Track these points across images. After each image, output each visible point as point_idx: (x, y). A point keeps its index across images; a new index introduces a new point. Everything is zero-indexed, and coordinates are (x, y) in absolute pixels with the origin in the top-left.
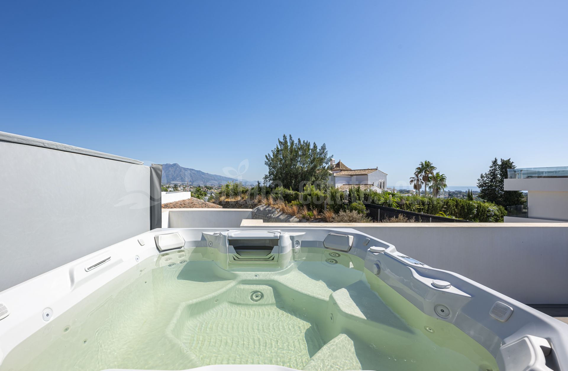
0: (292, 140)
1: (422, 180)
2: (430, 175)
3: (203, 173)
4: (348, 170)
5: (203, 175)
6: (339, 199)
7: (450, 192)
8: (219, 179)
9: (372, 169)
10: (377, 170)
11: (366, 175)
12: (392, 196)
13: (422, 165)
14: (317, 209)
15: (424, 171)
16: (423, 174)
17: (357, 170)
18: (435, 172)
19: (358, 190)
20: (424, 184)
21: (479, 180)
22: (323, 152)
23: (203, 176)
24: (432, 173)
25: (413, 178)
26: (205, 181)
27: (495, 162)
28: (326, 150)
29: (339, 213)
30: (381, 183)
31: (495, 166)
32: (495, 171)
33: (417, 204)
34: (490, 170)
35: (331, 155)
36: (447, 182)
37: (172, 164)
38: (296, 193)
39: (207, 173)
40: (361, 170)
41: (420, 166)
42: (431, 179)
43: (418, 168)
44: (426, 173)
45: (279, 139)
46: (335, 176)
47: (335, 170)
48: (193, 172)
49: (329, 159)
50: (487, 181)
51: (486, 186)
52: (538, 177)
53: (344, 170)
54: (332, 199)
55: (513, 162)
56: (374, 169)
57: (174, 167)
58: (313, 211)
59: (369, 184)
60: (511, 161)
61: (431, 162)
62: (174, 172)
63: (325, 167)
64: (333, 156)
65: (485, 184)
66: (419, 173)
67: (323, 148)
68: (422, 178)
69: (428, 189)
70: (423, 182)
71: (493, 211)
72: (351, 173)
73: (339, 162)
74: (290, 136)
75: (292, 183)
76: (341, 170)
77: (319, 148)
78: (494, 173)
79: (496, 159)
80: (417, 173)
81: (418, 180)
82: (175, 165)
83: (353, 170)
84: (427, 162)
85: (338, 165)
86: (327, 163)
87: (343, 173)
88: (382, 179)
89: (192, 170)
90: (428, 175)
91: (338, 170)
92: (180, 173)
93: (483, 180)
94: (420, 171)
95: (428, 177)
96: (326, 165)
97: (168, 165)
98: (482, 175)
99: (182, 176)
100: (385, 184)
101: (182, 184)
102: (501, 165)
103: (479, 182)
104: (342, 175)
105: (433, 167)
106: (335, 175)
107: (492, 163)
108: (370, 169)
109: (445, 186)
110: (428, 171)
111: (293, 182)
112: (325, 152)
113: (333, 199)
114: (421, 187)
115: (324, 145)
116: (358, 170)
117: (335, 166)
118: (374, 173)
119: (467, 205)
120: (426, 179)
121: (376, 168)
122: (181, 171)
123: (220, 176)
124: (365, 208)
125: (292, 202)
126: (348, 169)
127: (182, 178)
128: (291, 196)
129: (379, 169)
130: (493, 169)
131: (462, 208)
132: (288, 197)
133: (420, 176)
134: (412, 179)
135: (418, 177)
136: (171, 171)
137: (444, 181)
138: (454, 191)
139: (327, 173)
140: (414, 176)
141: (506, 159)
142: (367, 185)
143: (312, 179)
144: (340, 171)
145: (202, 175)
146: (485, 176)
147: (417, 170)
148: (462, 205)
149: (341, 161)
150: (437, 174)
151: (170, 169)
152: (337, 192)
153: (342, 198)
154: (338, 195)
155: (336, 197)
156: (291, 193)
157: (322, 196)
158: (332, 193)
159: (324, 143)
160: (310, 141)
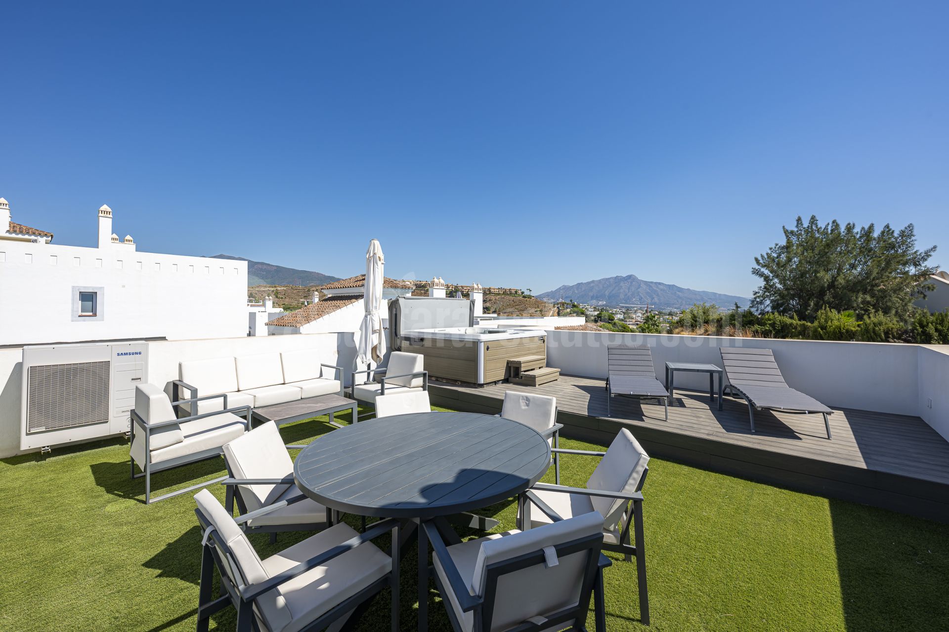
3: (680, 290)
5: (679, 291)
8: (710, 299)
22: (904, 242)
23: (680, 294)
26: (684, 302)
37: (624, 276)
38: (804, 324)
39: (688, 290)
45: (784, 227)
48: (661, 287)
54: (865, 337)
57: (629, 280)
62: (629, 289)
64: (935, 247)
67: (906, 234)
75: (810, 306)
77: (895, 233)
82: (630, 277)
86: (916, 265)
89: (660, 284)
92: (639, 290)
96: (912, 268)
97: (620, 278)
99: (641, 294)
101: (641, 308)
111: (812, 304)
112: (907, 243)
113: (868, 337)
115: (909, 227)
122: (639, 287)
123: (715, 294)
127: (642, 298)
128: (793, 330)
132: (786, 331)
136: (623, 287)
145: (678, 293)
151: (622, 284)
152: (880, 324)
153: (891, 336)
154: (880, 329)
155: (873, 332)
156: (793, 324)
157: (852, 331)
158: (866, 325)
159: (911, 224)
160: (873, 223)
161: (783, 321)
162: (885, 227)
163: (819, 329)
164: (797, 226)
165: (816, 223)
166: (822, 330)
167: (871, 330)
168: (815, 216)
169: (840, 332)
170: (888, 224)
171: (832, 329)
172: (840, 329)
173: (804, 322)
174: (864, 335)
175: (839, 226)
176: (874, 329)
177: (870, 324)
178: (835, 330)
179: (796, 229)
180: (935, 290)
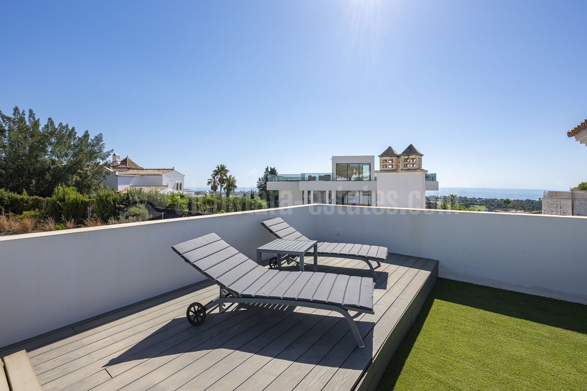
0: (34, 119)
1: (218, 182)
2: (225, 178)
4: (138, 169)
6: (110, 203)
7: (245, 193)
9: (168, 169)
10: (173, 170)
11: (160, 175)
12: (181, 198)
13: (218, 168)
14: (75, 220)
15: (220, 174)
16: (219, 176)
17: (150, 169)
18: (228, 174)
19: (140, 192)
20: (220, 185)
21: (258, 182)
22: (98, 144)
24: (226, 176)
25: (211, 180)
27: (267, 169)
28: (102, 143)
29: (108, 222)
30: (177, 184)
31: (267, 172)
32: (267, 176)
33: (208, 204)
34: (264, 175)
35: (110, 150)
36: (237, 184)
38: (37, 199)
40: (154, 169)
41: (217, 169)
42: (225, 181)
43: (215, 171)
44: (221, 176)
46: (117, 176)
47: (120, 168)
49: (107, 153)
50: (263, 184)
51: (262, 187)
52: (286, 181)
53: (133, 169)
55: (276, 170)
56: (170, 169)
58: (65, 222)
59: (163, 185)
60: (276, 169)
61: (225, 165)
63: (99, 163)
64: (113, 150)
65: (261, 185)
66: (216, 175)
67: (99, 139)
68: (218, 180)
69: (223, 191)
70: (219, 183)
71: (264, 206)
72: (142, 172)
73: (126, 159)
74: (31, 111)
75: (31, 183)
76: (129, 169)
77: (92, 137)
78: (266, 177)
79: (267, 167)
80: (214, 175)
81: (215, 181)
83: (145, 169)
84: (222, 165)
85: (124, 162)
86: (103, 159)
87: (131, 172)
88: (179, 180)
90: (223, 178)
91: (124, 168)
93: (260, 182)
94: (217, 173)
95: (223, 180)
96: (101, 161)
98: (259, 178)
100: (182, 185)
102: (270, 172)
103: (258, 184)
104: (129, 174)
105: (226, 170)
106: (117, 174)
107: (265, 170)
108: (165, 169)
109: (235, 187)
110: (223, 174)
112: (100, 145)
114: (217, 188)
115: (100, 135)
116: (152, 169)
117: (119, 163)
118: (170, 173)
119: (248, 202)
120: (222, 181)
121: (172, 168)
124: (148, 212)
125: (24, 212)
126: (139, 167)
128: (25, 204)
129: (175, 169)
130: (266, 174)
131: (244, 205)
133: (217, 178)
134: (209, 181)
135: (214, 179)
137: (235, 183)
138: (247, 191)
139: (101, 171)
140: (211, 178)
141: (273, 168)
142: (160, 186)
143: (72, 178)
144: (127, 169)
146: (261, 179)
147: (214, 172)
148: (244, 202)
149: (129, 158)
150: (230, 177)
152: (109, 195)
153: (116, 203)
154: (110, 199)
155: (106, 202)
156: (24, 199)
157: (86, 201)
158: (100, 197)
159: (101, 133)
160: (75, 127)
161: (11, 196)
162: (86, 132)
163: (58, 202)
164: (14, 114)
165: (34, 116)
166: (60, 202)
167: (105, 200)
168: (32, 111)
169: (77, 203)
170: (87, 130)
171: (70, 201)
172: (77, 201)
173: (36, 197)
174: (100, 204)
175: (53, 123)
176: (106, 199)
177: (103, 196)
178: (73, 201)
179: (13, 117)
180: (110, 175)
